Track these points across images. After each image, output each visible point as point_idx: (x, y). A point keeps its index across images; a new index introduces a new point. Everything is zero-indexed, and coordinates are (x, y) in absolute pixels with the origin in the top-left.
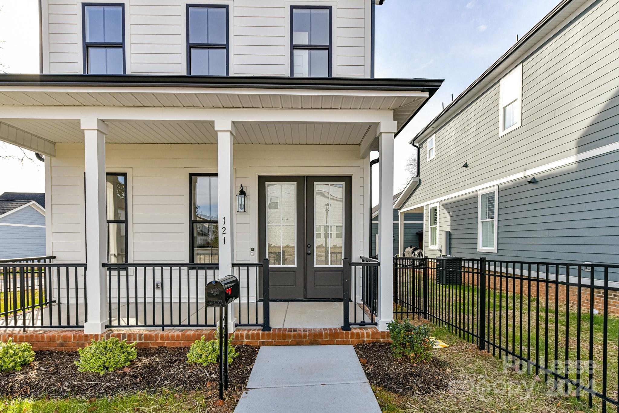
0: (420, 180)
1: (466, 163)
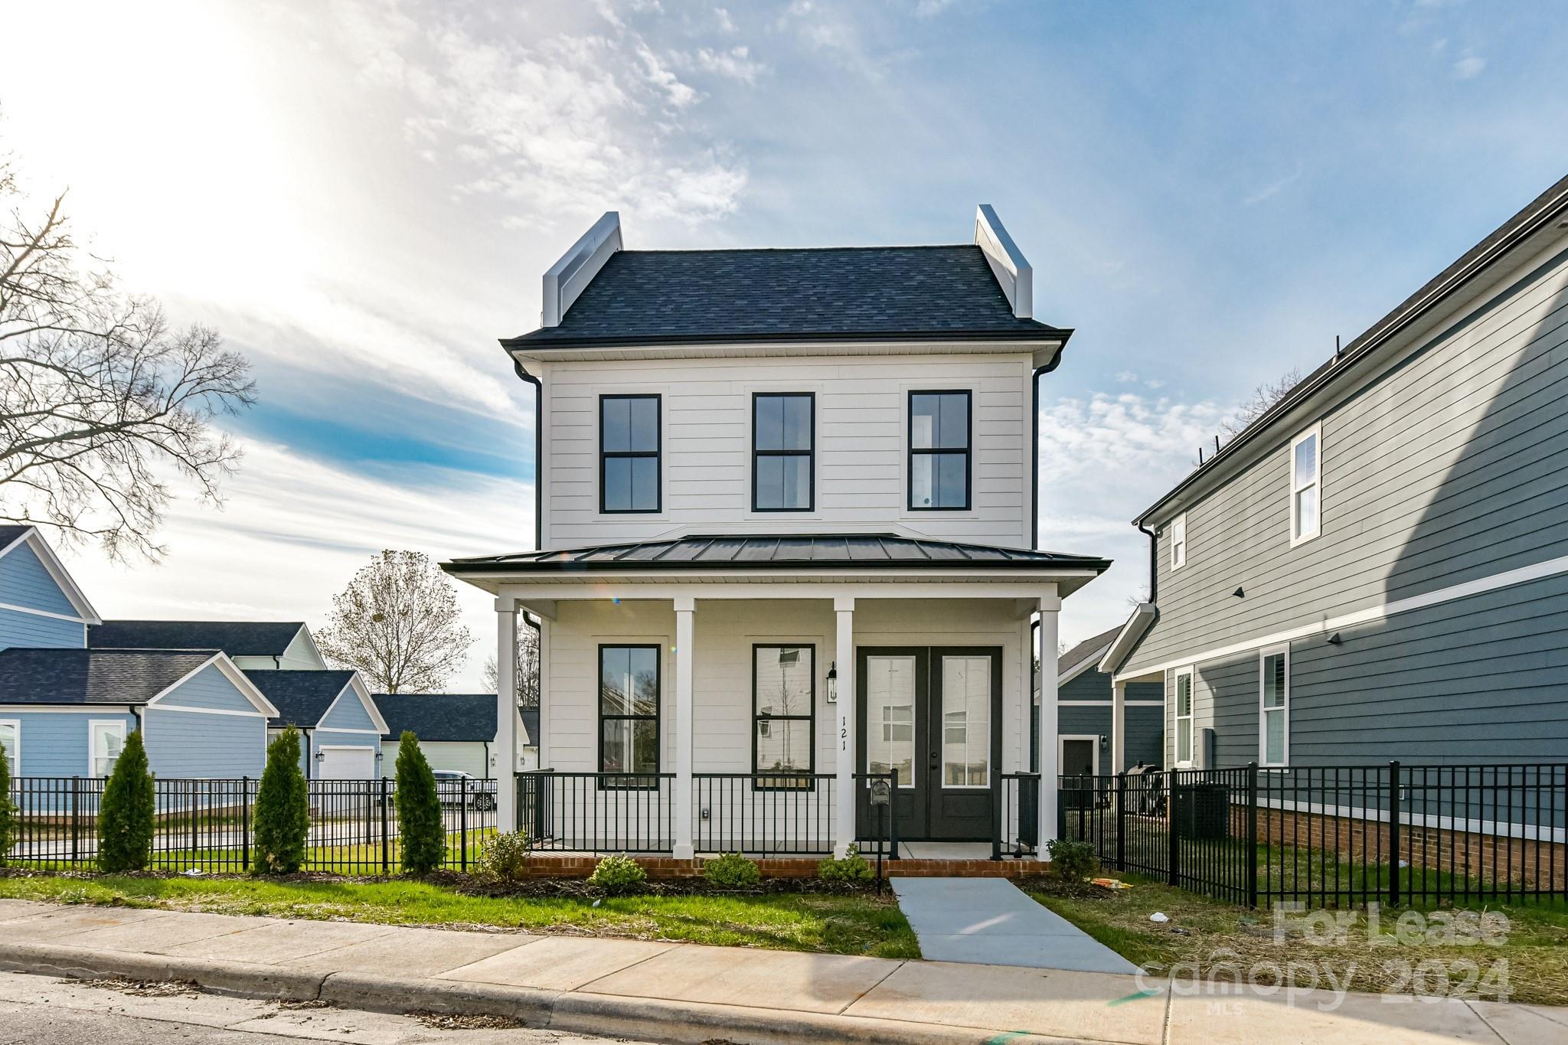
0: (1157, 611)
1: (1240, 589)
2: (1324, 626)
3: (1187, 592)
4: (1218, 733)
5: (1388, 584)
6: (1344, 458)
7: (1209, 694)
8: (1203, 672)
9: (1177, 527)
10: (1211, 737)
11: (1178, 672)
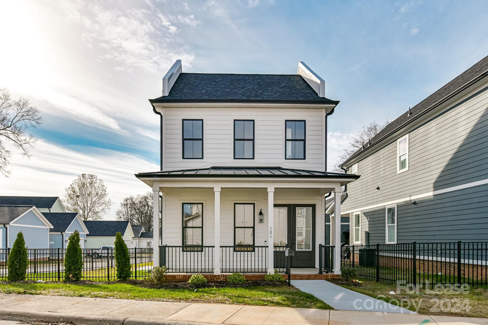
0: (347, 194)
1: (378, 187)
2: (410, 198)
3: (358, 188)
4: (370, 232)
5: (434, 185)
6: (417, 145)
7: (367, 220)
8: (364, 213)
9: (355, 168)
10: (368, 235)
11: (355, 214)
